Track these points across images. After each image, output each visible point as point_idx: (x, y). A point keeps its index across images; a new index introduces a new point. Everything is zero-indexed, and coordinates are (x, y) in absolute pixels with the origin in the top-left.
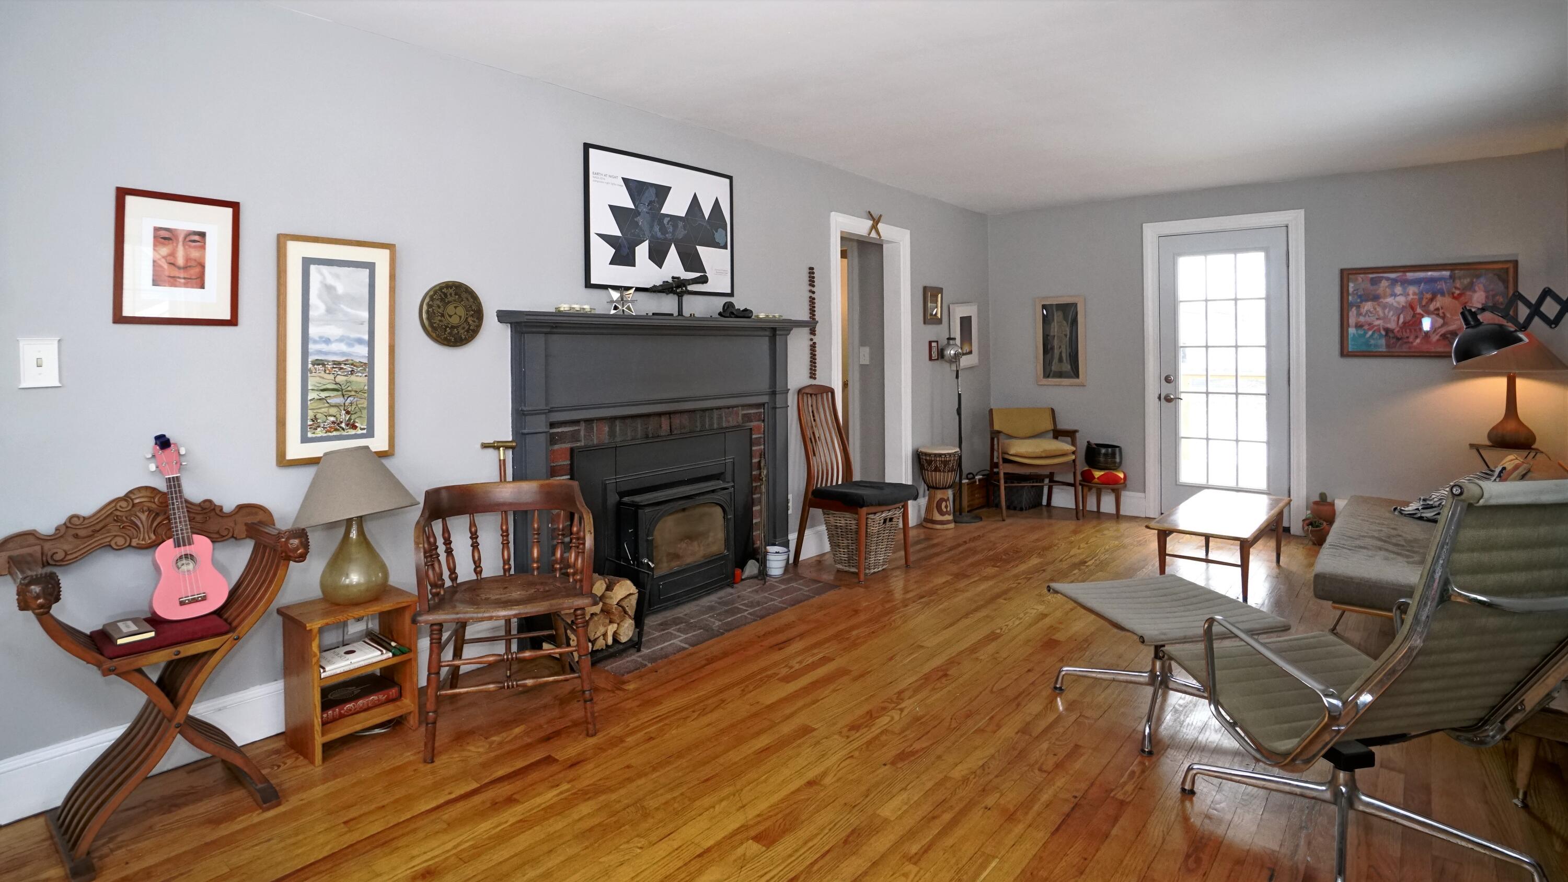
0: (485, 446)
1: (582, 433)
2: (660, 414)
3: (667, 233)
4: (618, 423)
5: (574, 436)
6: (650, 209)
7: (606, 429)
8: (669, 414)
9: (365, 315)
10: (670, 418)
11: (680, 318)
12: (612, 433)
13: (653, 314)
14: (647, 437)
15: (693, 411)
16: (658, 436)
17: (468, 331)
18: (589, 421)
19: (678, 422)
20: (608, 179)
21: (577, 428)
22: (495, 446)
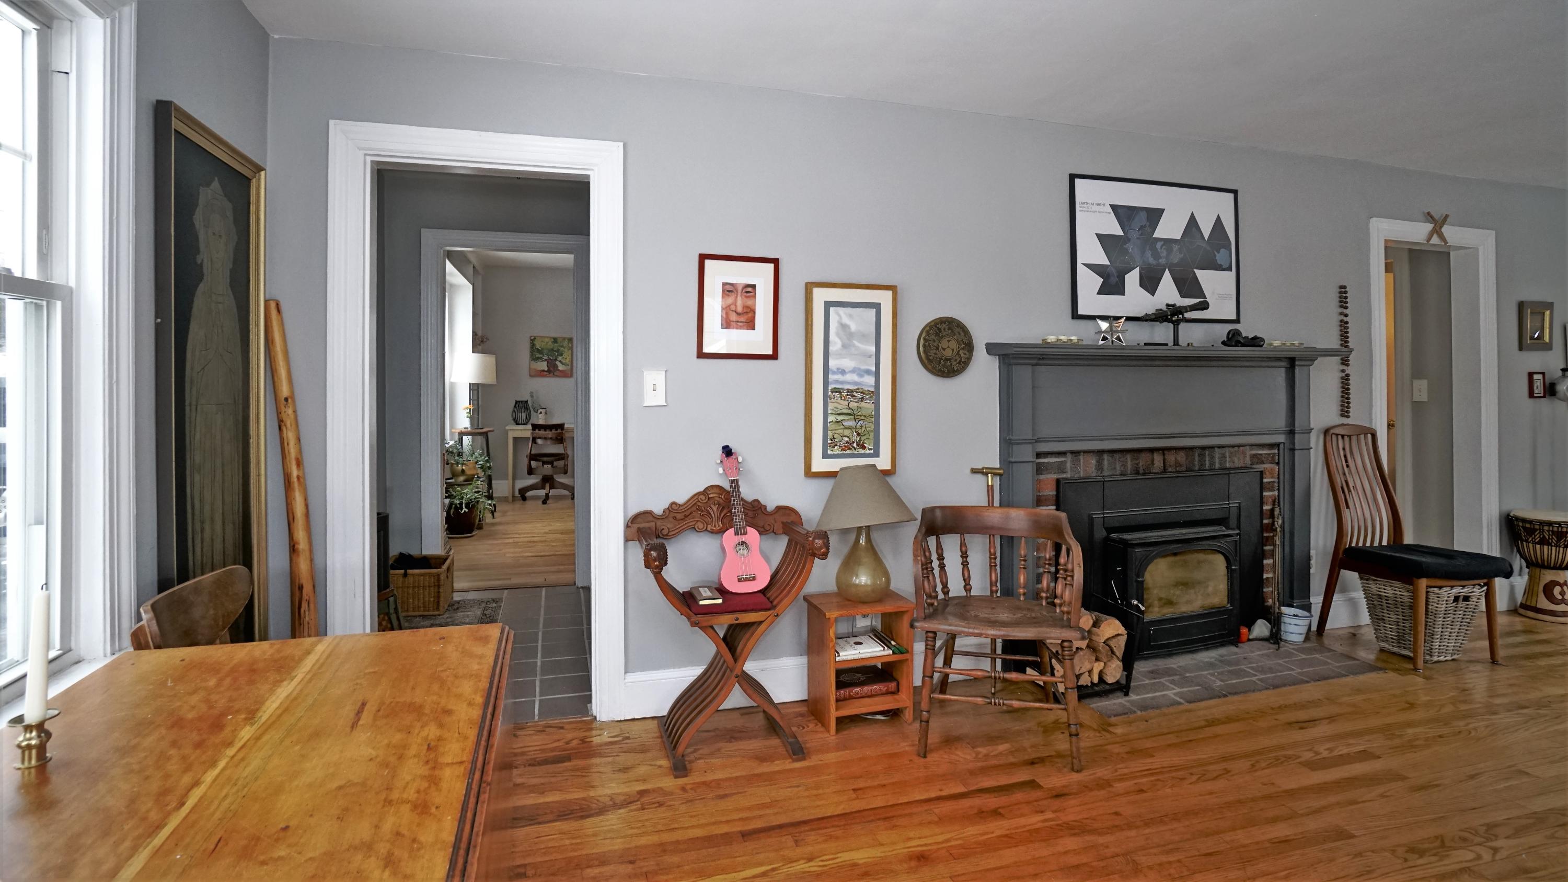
0: (974, 471)
1: (1069, 465)
2: (1152, 450)
3: (1161, 258)
4: (1105, 456)
5: (1061, 468)
6: (1142, 234)
7: (1094, 462)
8: (1163, 450)
9: (873, 349)
10: (1164, 455)
11: (1176, 347)
12: (1099, 467)
13: (1146, 344)
14: (1137, 473)
15: (1191, 449)
16: (1150, 473)
17: (959, 363)
18: (1075, 453)
19: (1173, 459)
20: (1095, 208)
21: (1063, 459)
22: (984, 472)
